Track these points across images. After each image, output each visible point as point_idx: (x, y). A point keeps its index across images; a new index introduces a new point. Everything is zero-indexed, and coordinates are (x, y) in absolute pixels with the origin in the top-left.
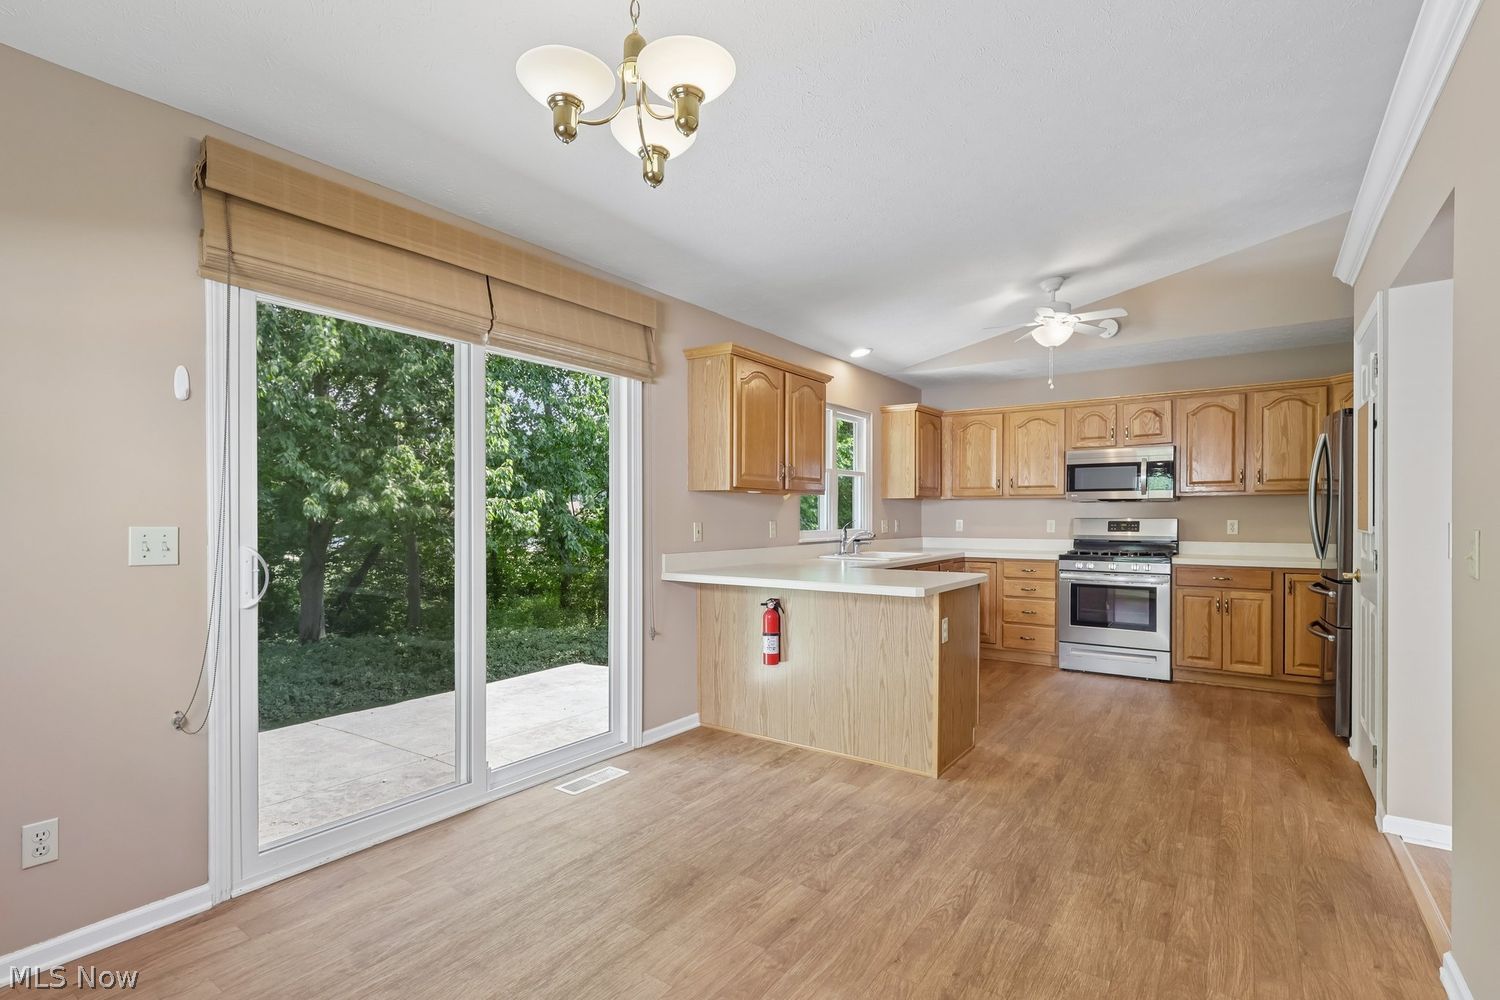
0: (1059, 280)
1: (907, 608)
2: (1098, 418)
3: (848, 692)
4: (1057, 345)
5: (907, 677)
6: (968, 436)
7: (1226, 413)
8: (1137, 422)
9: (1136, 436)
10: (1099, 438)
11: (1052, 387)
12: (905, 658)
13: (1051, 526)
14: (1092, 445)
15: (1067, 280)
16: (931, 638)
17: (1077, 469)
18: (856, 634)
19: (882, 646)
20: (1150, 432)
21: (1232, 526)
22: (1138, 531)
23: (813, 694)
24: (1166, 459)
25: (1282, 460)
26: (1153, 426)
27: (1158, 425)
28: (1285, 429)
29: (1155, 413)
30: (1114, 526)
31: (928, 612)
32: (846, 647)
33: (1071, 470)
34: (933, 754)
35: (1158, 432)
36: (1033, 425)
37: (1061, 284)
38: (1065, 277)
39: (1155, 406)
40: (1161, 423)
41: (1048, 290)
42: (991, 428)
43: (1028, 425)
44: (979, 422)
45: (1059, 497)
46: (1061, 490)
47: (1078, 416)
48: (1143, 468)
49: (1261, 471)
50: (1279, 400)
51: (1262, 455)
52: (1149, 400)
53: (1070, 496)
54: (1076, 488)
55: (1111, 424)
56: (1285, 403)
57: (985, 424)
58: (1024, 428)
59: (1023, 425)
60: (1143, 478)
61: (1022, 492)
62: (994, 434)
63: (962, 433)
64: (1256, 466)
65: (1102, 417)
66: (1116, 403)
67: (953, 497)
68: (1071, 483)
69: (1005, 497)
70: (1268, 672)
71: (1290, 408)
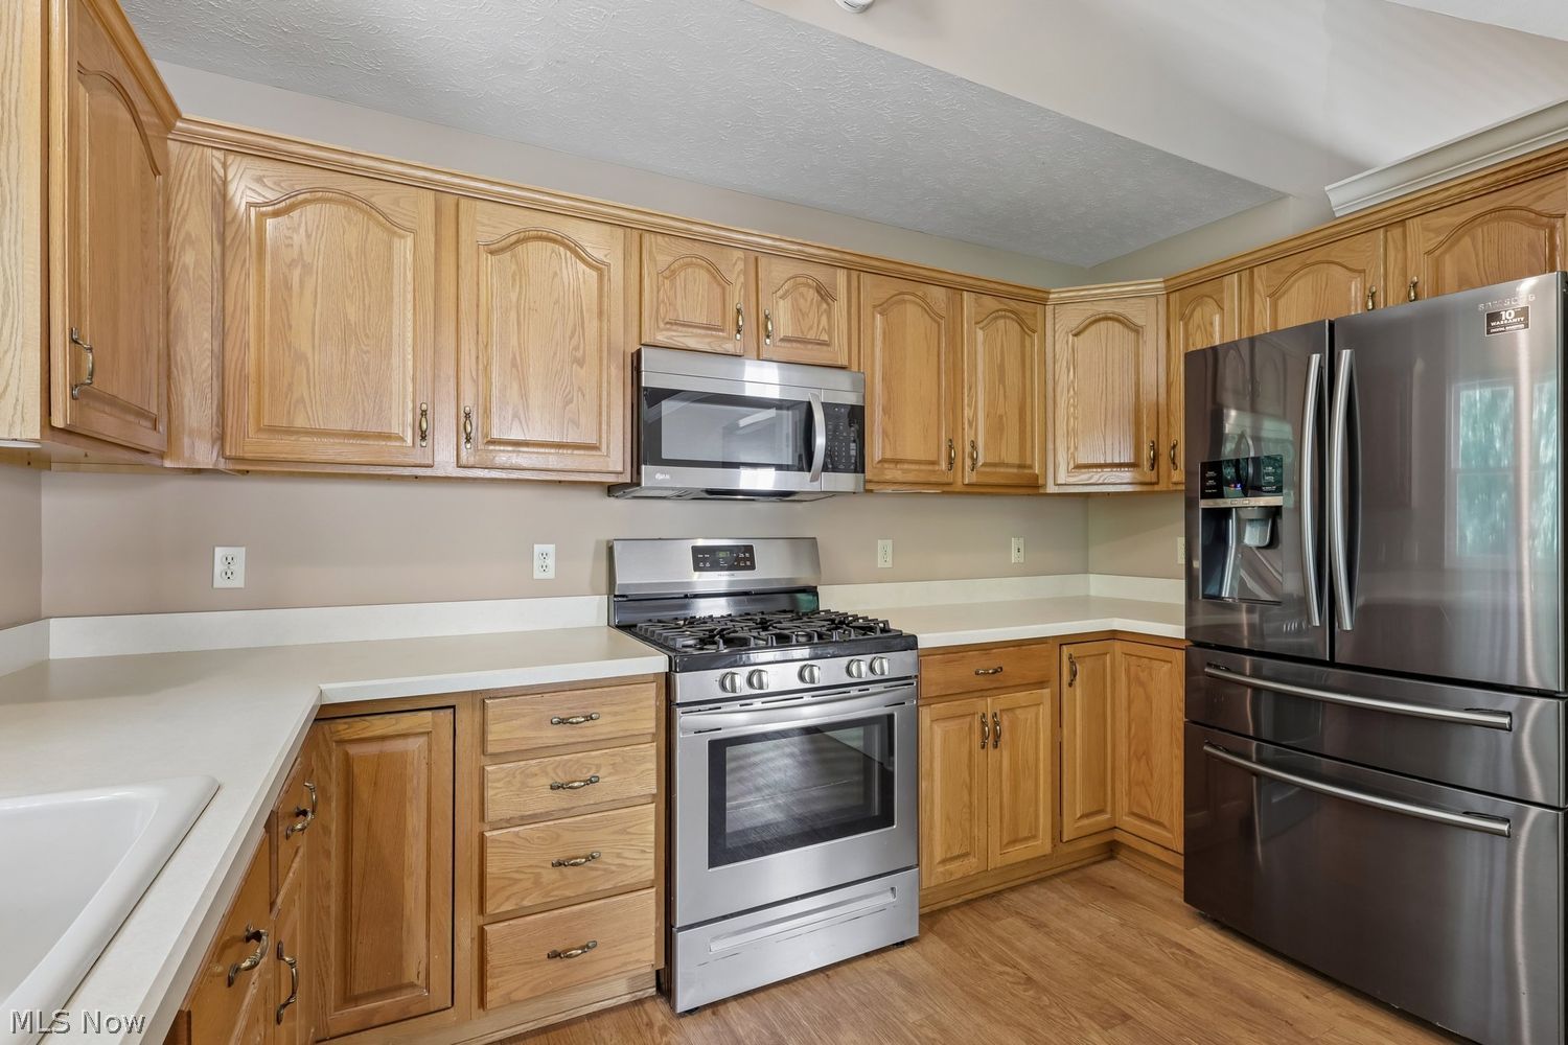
2: (703, 275)
7: (928, 321)
8: (786, 304)
9: (788, 338)
10: (708, 328)
13: (545, 560)
14: (691, 344)
20: (811, 335)
22: (752, 567)
24: (847, 400)
25: (997, 428)
26: (815, 322)
27: (824, 320)
28: (1001, 370)
29: (817, 290)
30: (702, 557)
35: (825, 337)
36: (535, 254)
39: (821, 276)
40: (829, 315)
42: (391, 227)
43: (520, 248)
44: (348, 199)
45: (611, 479)
46: (614, 460)
47: (659, 258)
48: (819, 417)
49: (974, 446)
50: (995, 316)
51: (975, 413)
52: (808, 260)
53: (654, 476)
54: (664, 456)
55: (736, 298)
56: (1001, 322)
57: (368, 207)
58: (507, 255)
59: (502, 250)
60: (820, 441)
61: (504, 457)
62: (404, 248)
63: (270, 222)
64: (968, 436)
65: (714, 271)
66: (747, 248)
67: (222, 465)
68: (645, 446)
69: (440, 473)
70: (1048, 848)
71: (1008, 329)
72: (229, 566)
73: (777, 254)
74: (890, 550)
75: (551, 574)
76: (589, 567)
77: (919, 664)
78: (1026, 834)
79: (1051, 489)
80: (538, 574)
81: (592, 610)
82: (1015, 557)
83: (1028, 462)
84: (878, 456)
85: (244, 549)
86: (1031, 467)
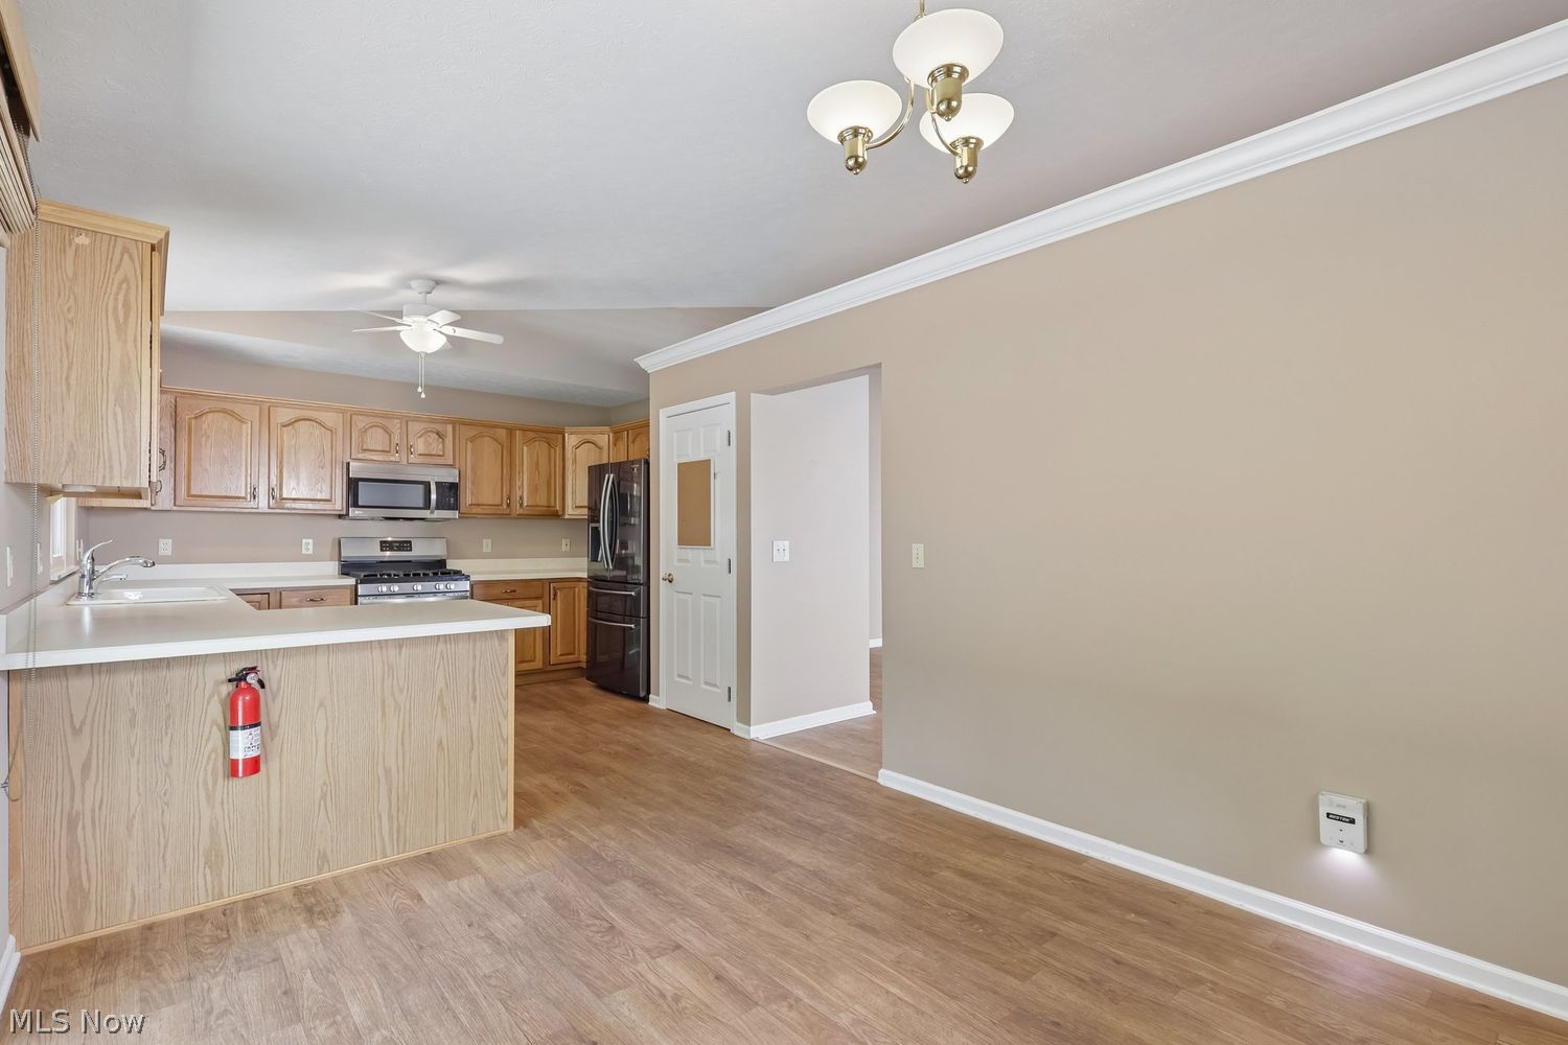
0: (432, 284)
1: (474, 645)
2: (380, 430)
3: (387, 771)
4: (429, 352)
5: (475, 727)
6: (205, 426)
7: (496, 444)
8: (421, 440)
9: (420, 455)
10: (383, 451)
11: (423, 396)
12: (472, 705)
13: (308, 545)
14: (375, 458)
15: (438, 287)
16: (504, 674)
17: (360, 483)
18: (401, 690)
19: (440, 698)
20: (434, 453)
21: (487, 546)
22: (411, 550)
23: (324, 796)
24: (451, 480)
25: (534, 490)
26: (436, 448)
27: (441, 446)
28: (537, 464)
29: (438, 434)
30: (385, 546)
31: (500, 645)
32: (384, 714)
33: (353, 485)
34: (509, 806)
35: (441, 453)
36: (302, 426)
37: (433, 288)
38: (438, 282)
39: (439, 427)
40: (443, 444)
41: (420, 290)
42: (242, 421)
43: (296, 425)
44: (224, 411)
45: (338, 513)
46: (339, 504)
47: (359, 424)
48: (433, 488)
49: (521, 498)
50: (533, 440)
51: (522, 484)
52: (432, 421)
53: (354, 512)
54: (360, 504)
55: (396, 439)
56: (537, 443)
57: (232, 414)
58: (290, 427)
59: (289, 425)
60: (434, 497)
61: (289, 504)
62: (246, 428)
63: (193, 421)
64: (519, 493)
65: (385, 429)
66: (400, 418)
67: (175, 508)
68: (353, 499)
69: (260, 511)
70: (540, 666)
71: (541, 448)
72: (166, 547)
73: (417, 420)
74: (490, 545)
75: (310, 552)
76: (328, 549)
77: (472, 586)
78: (529, 658)
79: (566, 517)
80: (304, 552)
81: (333, 567)
82: (564, 548)
83: (553, 504)
84: (469, 502)
85: (170, 541)
86: (555, 507)
